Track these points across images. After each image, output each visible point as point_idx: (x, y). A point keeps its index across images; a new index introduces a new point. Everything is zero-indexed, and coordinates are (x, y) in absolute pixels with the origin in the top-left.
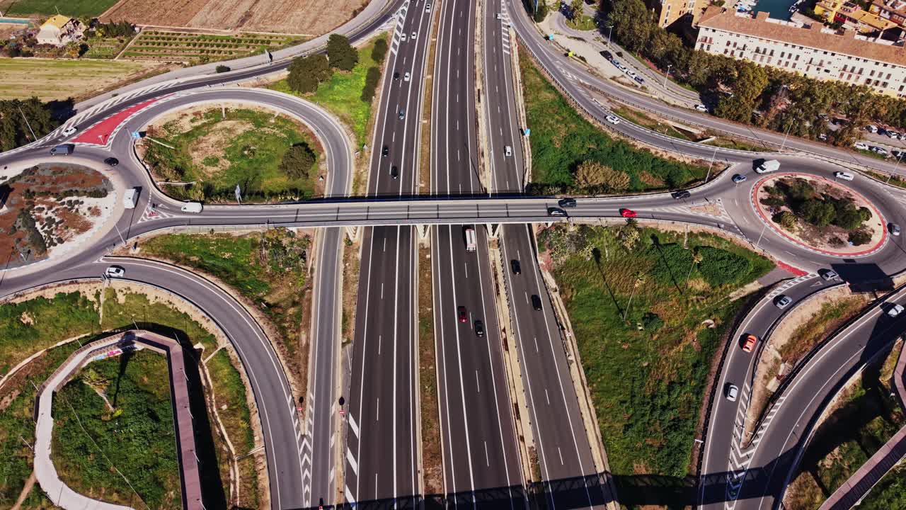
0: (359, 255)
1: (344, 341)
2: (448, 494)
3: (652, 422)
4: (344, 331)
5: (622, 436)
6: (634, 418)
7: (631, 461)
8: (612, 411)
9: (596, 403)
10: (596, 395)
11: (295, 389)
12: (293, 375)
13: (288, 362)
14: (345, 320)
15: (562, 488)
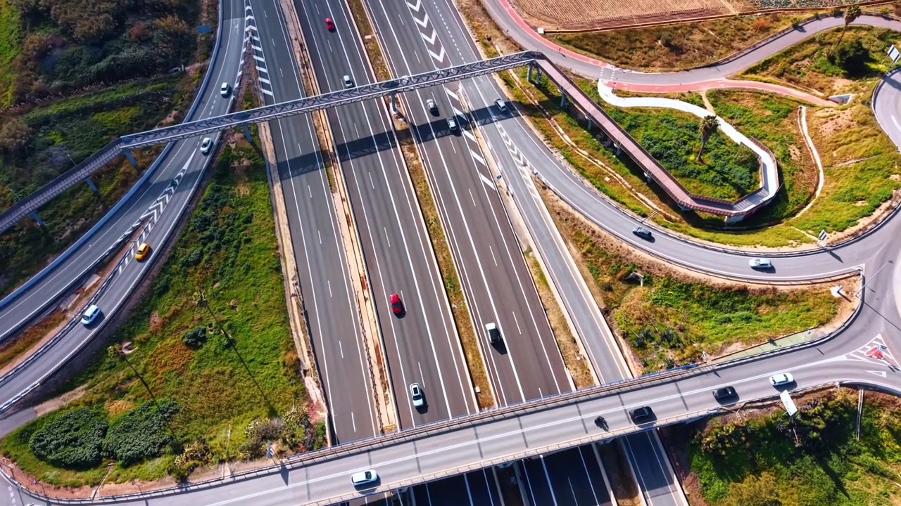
0: (569, 375)
1: (531, 253)
2: (396, 146)
3: (226, 226)
4: (536, 264)
5: (254, 213)
6: (240, 229)
7: (251, 195)
8: (260, 233)
9: (274, 239)
10: (272, 245)
11: (552, 197)
12: (561, 208)
13: (573, 219)
14: (542, 276)
15: (310, 167)
